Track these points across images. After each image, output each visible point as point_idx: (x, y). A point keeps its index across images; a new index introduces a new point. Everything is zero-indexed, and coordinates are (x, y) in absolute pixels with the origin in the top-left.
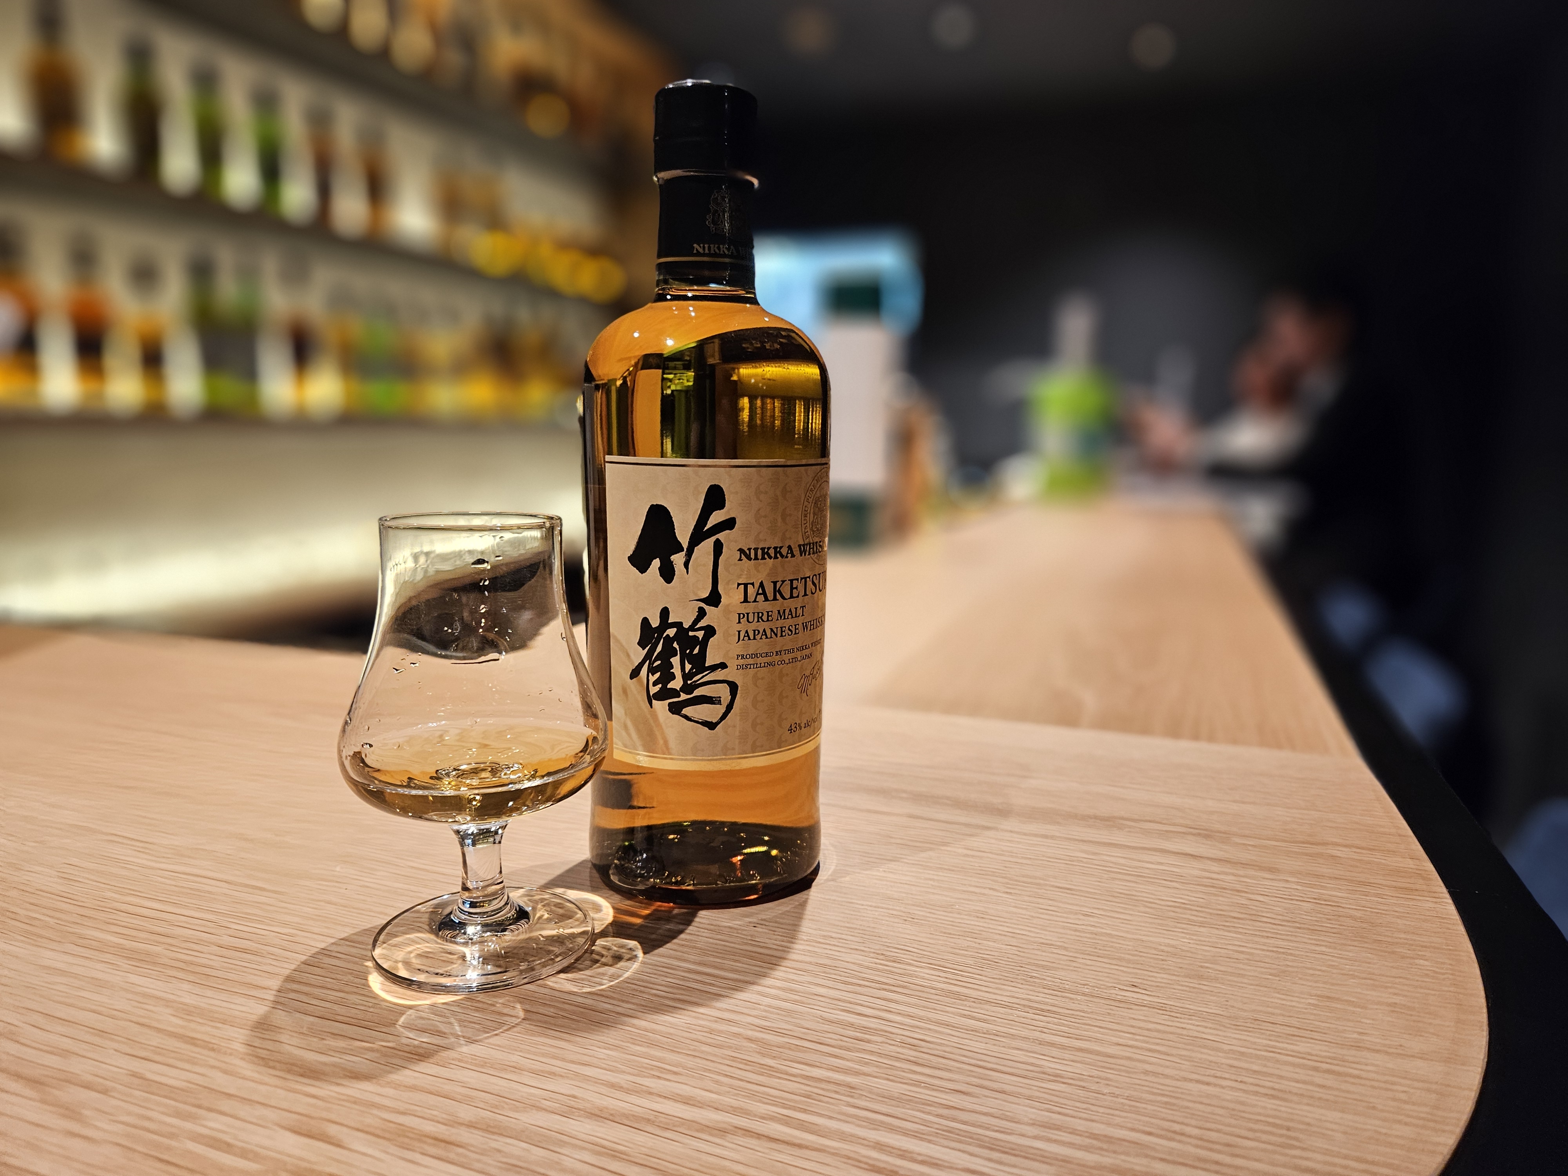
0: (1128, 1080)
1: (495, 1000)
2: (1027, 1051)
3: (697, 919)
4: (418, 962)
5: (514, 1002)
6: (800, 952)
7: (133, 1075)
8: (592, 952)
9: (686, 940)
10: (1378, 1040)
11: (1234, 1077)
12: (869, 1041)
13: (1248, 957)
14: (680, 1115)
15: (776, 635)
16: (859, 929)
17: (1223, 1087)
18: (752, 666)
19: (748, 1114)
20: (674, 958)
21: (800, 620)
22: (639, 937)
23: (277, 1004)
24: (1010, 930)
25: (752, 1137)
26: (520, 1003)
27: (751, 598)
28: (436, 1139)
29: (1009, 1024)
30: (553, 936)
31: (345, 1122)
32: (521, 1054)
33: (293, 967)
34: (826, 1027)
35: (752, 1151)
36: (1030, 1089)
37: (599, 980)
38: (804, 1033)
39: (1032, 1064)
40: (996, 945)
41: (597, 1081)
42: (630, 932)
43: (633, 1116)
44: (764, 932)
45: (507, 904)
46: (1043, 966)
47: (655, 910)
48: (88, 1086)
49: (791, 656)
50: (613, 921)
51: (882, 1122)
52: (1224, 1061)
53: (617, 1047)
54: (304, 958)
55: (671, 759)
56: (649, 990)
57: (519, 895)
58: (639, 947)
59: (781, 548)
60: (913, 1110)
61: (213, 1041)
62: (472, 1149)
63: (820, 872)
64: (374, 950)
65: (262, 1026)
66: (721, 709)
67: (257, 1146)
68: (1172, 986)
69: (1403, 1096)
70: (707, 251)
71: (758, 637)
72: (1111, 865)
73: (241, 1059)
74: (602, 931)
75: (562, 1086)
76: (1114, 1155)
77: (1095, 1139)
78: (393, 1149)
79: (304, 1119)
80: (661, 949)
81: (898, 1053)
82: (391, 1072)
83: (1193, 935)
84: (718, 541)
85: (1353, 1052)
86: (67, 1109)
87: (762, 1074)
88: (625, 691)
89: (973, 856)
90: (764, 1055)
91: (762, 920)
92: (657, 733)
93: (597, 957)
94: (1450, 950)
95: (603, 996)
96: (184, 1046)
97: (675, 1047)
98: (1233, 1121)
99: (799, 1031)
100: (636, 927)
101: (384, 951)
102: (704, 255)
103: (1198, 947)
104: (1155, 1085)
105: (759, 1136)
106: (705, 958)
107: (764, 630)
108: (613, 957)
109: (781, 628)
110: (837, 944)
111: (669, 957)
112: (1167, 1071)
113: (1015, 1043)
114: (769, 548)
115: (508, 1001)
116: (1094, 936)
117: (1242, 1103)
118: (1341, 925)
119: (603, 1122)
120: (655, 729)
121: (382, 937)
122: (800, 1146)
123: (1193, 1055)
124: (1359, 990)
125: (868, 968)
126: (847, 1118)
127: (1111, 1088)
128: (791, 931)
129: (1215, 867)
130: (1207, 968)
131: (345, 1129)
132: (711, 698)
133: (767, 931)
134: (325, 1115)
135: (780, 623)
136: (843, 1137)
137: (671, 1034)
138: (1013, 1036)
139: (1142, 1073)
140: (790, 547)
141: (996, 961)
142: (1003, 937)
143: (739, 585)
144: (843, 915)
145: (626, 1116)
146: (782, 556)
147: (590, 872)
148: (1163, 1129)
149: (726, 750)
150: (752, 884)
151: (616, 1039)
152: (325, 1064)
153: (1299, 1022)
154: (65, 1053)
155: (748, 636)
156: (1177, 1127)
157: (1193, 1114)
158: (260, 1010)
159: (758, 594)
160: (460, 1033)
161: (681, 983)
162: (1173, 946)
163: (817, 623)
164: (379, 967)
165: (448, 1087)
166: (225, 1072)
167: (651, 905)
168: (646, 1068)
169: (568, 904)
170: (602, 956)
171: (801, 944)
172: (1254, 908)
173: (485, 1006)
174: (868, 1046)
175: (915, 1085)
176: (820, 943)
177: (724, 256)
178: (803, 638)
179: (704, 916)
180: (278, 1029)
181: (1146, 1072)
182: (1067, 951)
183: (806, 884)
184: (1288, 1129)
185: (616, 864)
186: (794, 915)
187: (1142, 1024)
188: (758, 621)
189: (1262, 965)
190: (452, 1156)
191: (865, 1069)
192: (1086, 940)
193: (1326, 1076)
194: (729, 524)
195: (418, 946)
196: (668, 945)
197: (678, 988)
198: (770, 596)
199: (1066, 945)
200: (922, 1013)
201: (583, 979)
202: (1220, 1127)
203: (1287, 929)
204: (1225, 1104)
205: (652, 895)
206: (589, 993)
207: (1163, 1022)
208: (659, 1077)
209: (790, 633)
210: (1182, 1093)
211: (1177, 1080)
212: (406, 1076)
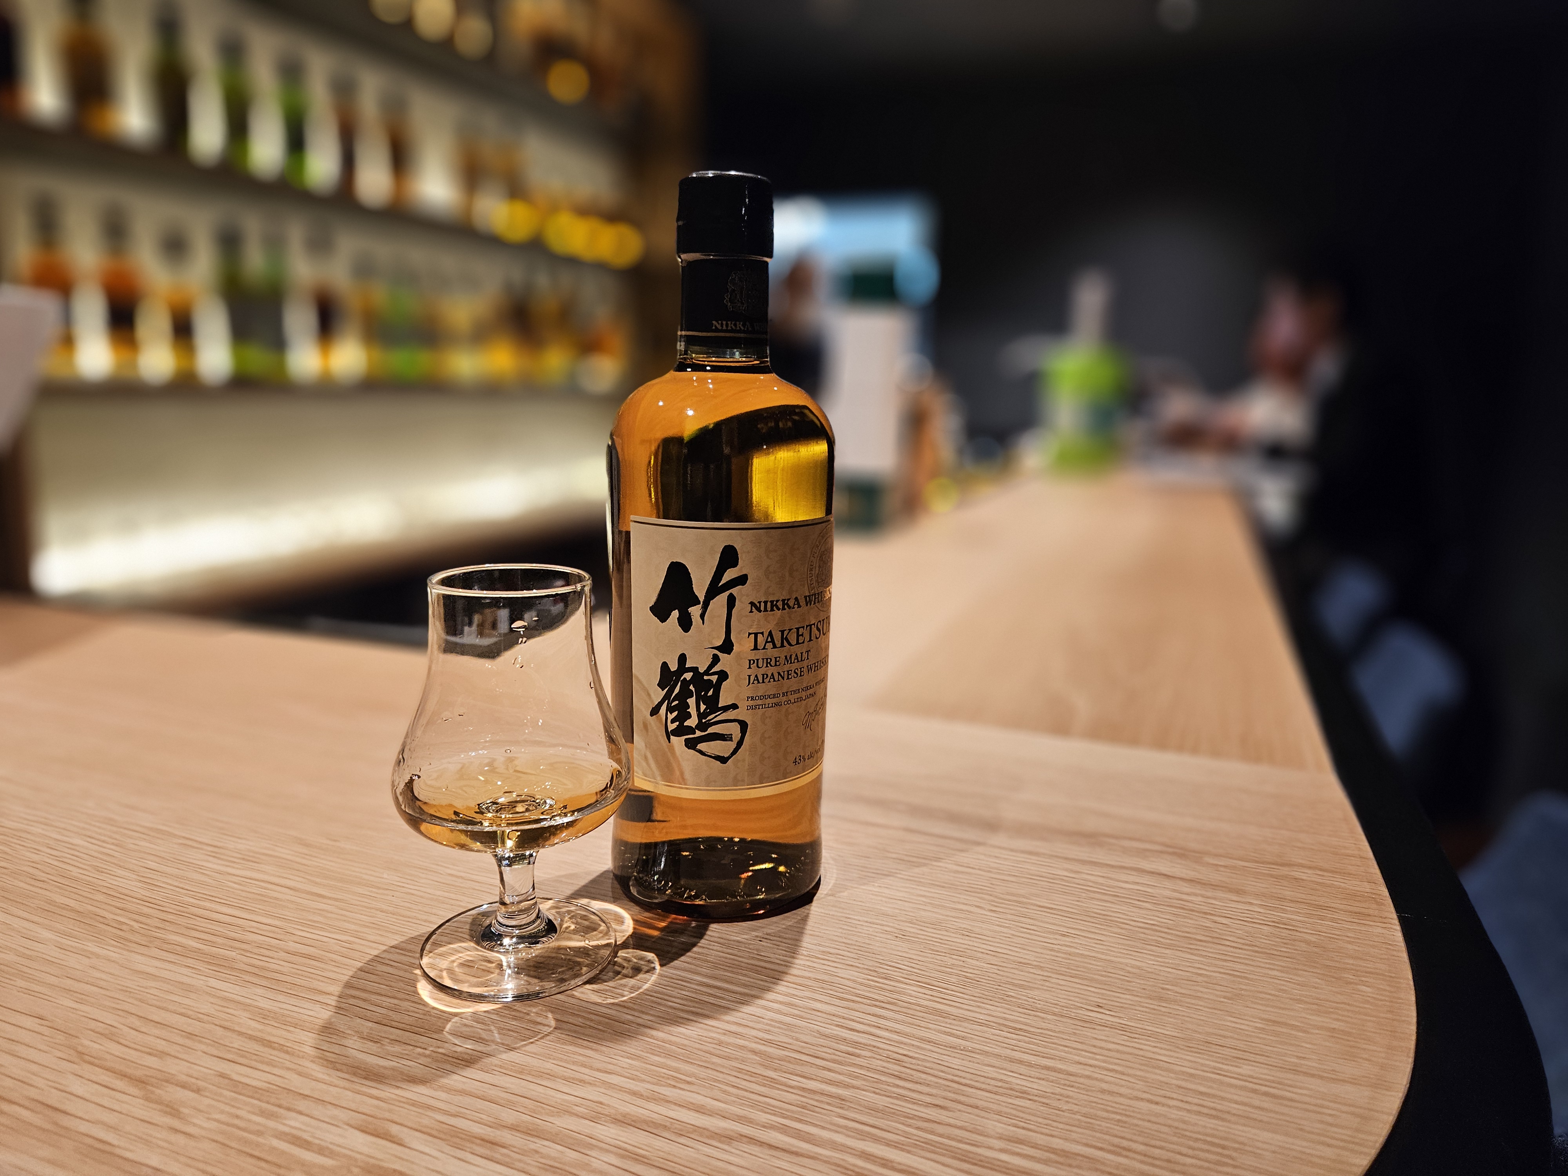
0: (1086, 1097)
1: (529, 1009)
2: (998, 1068)
3: (708, 933)
4: (461, 971)
5: (546, 1011)
6: (801, 966)
7: (220, 1076)
8: (615, 963)
9: (699, 953)
10: (1314, 1064)
11: (1180, 1097)
12: (858, 1056)
13: (1205, 979)
14: (693, 1123)
15: (783, 678)
16: (855, 945)
17: (1169, 1107)
18: (761, 707)
19: (751, 1122)
20: (689, 971)
21: (805, 663)
22: (656, 950)
23: (339, 1010)
24: (992, 949)
25: (756, 1144)
26: (552, 1012)
27: (761, 644)
28: (483, 1140)
29: (986, 1042)
30: (580, 948)
31: (405, 1123)
32: (554, 1062)
33: (351, 973)
34: (821, 1041)
35: (754, 1157)
36: (999, 1104)
37: (621, 991)
38: (802, 1047)
39: (1001, 1080)
40: (978, 963)
41: (621, 1089)
42: (648, 944)
43: (653, 1122)
44: (769, 947)
45: (538, 917)
46: (1021, 986)
47: (671, 922)
48: (184, 1086)
49: (797, 696)
50: (633, 933)
51: (869, 1133)
52: (1174, 1082)
53: (638, 1058)
54: (360, 965)
55: (687, 789)
56: (665, 1002)
57: (548, 907)
58: (657, 959)
59: (788, 600)
60: (896, 1122)
61: (288, 1045)
62: (515, 1150)
63: (821, 886)
64: (422, 959)
65: (327, 1030)
66: (732, 745)
67: (331, 1143)
68: (1133, 1007)
69: (1330, 1120)
70: (724, 327)
71: (766, 681)
72: (1091, 884)
73: (312, 1061)
74: (623, 942)
75: (591, 1093)
76: (1068, 1169)
77: (1053, 1153)
78: (447, 1149)
79: (370, 1119)
80: (676, 962)
81: (884, 1067)
82: (441, 1077)
83: (1158, 956)
84: (731, 594)
85: (1291, 1076)
86: (167, 1106)
87: (764, 1085)
88: (646, 726)
89: (962, 872)
90: (766, 1067)
91: (767, 934)
92: (675, 765)
93: (619, 969)
94: (1391, 977)
95: (625, 1007)
96: (261, 1049)
97: (689, 1058)
98: (1175, 1139)
99: (797, 1045)
100: (653, 940)
101: (431, 960)
102: (722, 331)
103: (1162, 968)
104: (1110, 1104)
105: (761, 1144)
106: (717, 972)
107: (772, 674)
108: (632, 968)
109: (788, 671)
110: (835, 960)
111: (685, 970)
112: (1122, 1090)
113: (988, 1060)
114: (777, 601)
115: (541, 1010)
116: (1068, 956)
117: (1184, 1122)
118: (1295, 950)
119: (626, 1128)
120: (672, 761)
121: (428, 947)
122: (796, 1154)
123: (1147, 1075)
124: (1304, 1015)
125: (861, 984)
126: (838, 1129)
127: (1070, 1105)
128: (793, 945)
129: (1186, 888)
130: (1168, 990)
131: (405, 1129)
132: (723, 735)
133: (771, 945)
134: (387, 1115)
135: (787, 667)
136: (834, 1146)
137: (685, 1046)
138: (986, 1053)
139: (1099, 1091)
140: (796, 599)
141: (978, 979)
142: (985, 956)
143: (750, 634)
144: (840, 930)
145: (646, 1122)
146: (789, 607)
147: (612, 883)
148: (1113, 1145)
149: (736, 782)
150: (759, 899)
151: (637, 1049)
152: (385, 1068)
153: (1246, 1045)
154: (162, 1054)
155: (758, 680)
156: (1125, 1143)
157: (1142, 1132)
158: (325, 1015)
159: (767, 642)
160: (499, 1040)
161: (694, 995)
162: (1139, 968)
163: (821, 663)
164: (426, 975)
165: (493, 1092)
166: (300, 1074)
167: (668, 917)
168: (663, 1077)
169: (593, 917)
170: (624, 967)
171: (802, 959)
172: (1218, 931)
173: (521, 1015)
174: (858, 1061)
175: (897, 1099)
176: (819, 958)
177: (739, 331)
178: (808, 679)
179: (716, 930)
180: (342, 1034)
181: (1103, 1091)
182: (1042, 970)
183: (807, 898)
184: (1224, 1147)
185: (635, 876)
186: (795, 930)
187: (1103, 1044)
188: (767, 666)
189: (1218, 988)
190: (498, 1156)
191: (854, 1082)
192: (1060, 959)
193: (1264, 1098)
194: (742, 580)
195: (461, 955)
196: (683, 958)
197: (691, 1001)
198: (778, 644)
199: (1042, 965)
200: (908, 1030)
201: (607, 991)
202: (1163, 1144)
203: (1248, 953)
204: (1170, 1122)
205: (667, 908)
206: (613, 1004)
207: (1123, 1043)
208: (674, 1087)
209: (796, 676)
210: (1133, 1112)
211: (1130, 1098)
212: (455, 1080)
